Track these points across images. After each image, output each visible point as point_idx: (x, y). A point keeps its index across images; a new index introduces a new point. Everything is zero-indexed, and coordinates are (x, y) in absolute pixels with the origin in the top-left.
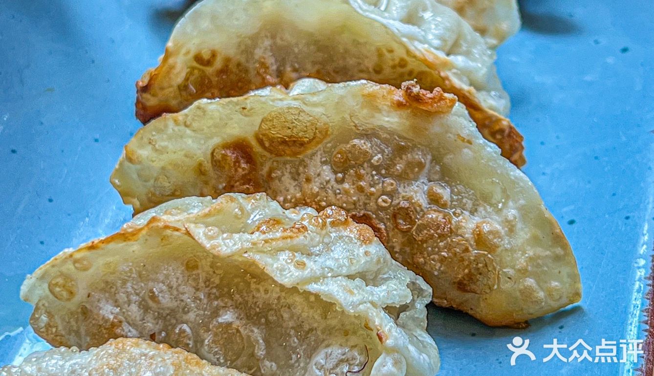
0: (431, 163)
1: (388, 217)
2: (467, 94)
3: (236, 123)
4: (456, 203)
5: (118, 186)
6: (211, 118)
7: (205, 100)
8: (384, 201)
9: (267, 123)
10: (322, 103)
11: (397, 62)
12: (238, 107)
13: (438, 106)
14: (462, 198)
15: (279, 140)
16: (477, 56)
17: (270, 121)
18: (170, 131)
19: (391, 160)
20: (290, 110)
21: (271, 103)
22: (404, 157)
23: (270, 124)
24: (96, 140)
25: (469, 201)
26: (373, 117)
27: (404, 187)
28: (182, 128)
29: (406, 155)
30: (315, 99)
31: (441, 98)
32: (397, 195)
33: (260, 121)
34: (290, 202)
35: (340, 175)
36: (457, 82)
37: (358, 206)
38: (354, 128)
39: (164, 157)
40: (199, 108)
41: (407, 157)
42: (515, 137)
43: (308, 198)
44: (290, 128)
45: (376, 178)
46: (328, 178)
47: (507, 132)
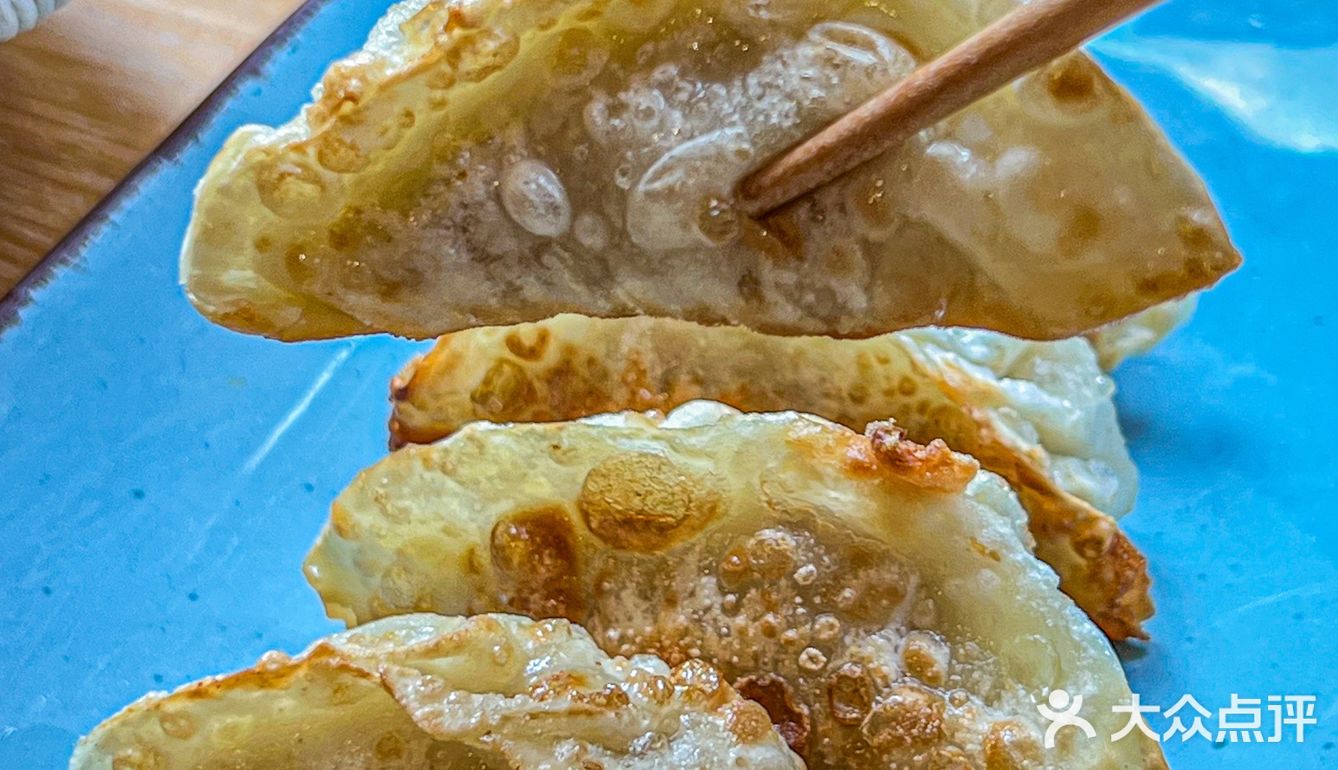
0: (918, 592)
1: (818, 692)
2: (1026, 460)
3: (544, 475)
4: (958, 678)
5: (316, 580)
6: (495, 462)
7: (485, 425)
8: (811, 659)
9: (598, 480)
10: (708, 450)
11: (895, 383)
12: (545, 444)
13: (934, 478)
14: (972, 671)
15: (618, 516)
16: (1071, 385)
17: (603, 476)
18: (416, 480)
19: (835, 578)
20: (643, 459)
21: (610, 442)
22: (861, 573)
23: (602, 482)
24: (309, 488)
25: (986, 677)
26: (807, 487)
27: (857, 635)
28: (438, 475)
29: (866, 570)
30: (693, 440)
31: (946, 462)
32: (839, 650)
33: (585, 474)
34: (634, 643)
35: (731, 598)
36: (1006, 434)
37: (761, 661)
38: (765, 505)
39: (404, 529)
40: (471, 438)
41: (868, 576)
42: (1125, 556)
43: (667, 638)
44: (639, 495)
45: (801, 610)
46: (707, 602)
47: (1107, 544)
